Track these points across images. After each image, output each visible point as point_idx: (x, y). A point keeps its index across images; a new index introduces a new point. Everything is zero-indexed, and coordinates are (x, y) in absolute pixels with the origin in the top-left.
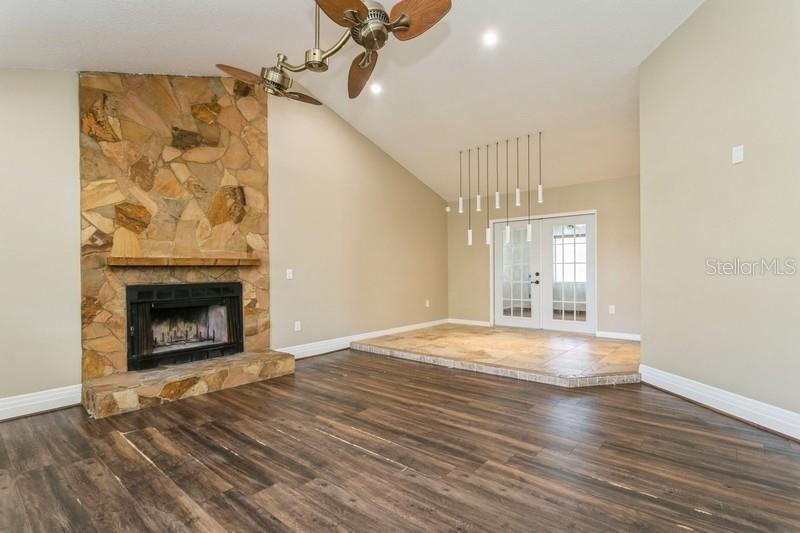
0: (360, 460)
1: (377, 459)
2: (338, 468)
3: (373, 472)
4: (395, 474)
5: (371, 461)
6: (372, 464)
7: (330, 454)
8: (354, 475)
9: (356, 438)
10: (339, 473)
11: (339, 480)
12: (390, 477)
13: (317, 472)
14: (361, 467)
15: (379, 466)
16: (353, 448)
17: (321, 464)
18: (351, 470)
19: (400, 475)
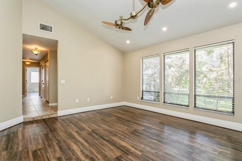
0: (122, 133)
1: (118, 133)
2: (128, 132)
3: (119, 130)
4: (114, 130)
5: (119, 133)
6: (119, 132)
7: (131, 136)
8: (124, 130)
9: (123, 141)
10: (127, 131)
11: (128, 129)
12: (116, 129)
13: (133, 131)
14: (122, 132)
15: (118, 132)
16: (124, 137)
17: (132, 133)
18: (125, 131)
19: (113, 129)
